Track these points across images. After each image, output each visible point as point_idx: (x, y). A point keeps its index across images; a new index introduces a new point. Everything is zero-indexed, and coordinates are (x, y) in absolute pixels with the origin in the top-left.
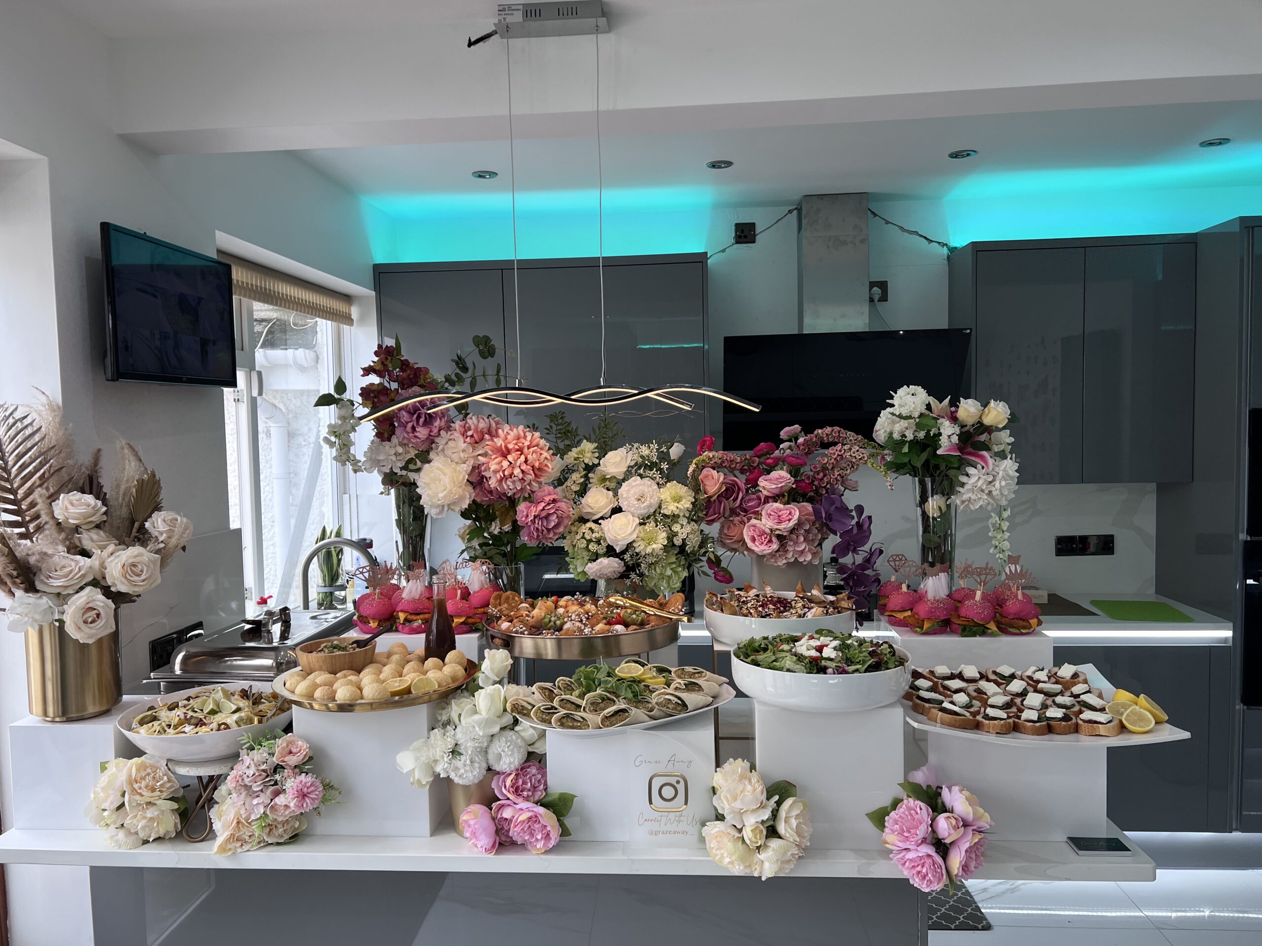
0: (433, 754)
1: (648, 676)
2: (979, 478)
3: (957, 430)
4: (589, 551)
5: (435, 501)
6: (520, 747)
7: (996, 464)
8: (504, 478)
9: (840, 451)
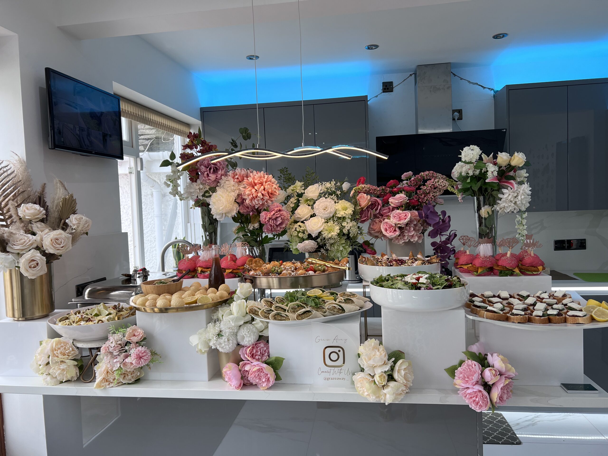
0: (208, 336)
1: (325, 295)
2: (509, 194)
3: (497, 169)
4: (299, 238)
5: (218, 211)
6: (255, 332)
7: (519, 187)
8: (253, 198)
9: (433, 182)
